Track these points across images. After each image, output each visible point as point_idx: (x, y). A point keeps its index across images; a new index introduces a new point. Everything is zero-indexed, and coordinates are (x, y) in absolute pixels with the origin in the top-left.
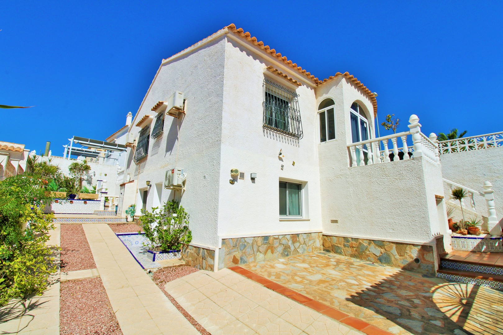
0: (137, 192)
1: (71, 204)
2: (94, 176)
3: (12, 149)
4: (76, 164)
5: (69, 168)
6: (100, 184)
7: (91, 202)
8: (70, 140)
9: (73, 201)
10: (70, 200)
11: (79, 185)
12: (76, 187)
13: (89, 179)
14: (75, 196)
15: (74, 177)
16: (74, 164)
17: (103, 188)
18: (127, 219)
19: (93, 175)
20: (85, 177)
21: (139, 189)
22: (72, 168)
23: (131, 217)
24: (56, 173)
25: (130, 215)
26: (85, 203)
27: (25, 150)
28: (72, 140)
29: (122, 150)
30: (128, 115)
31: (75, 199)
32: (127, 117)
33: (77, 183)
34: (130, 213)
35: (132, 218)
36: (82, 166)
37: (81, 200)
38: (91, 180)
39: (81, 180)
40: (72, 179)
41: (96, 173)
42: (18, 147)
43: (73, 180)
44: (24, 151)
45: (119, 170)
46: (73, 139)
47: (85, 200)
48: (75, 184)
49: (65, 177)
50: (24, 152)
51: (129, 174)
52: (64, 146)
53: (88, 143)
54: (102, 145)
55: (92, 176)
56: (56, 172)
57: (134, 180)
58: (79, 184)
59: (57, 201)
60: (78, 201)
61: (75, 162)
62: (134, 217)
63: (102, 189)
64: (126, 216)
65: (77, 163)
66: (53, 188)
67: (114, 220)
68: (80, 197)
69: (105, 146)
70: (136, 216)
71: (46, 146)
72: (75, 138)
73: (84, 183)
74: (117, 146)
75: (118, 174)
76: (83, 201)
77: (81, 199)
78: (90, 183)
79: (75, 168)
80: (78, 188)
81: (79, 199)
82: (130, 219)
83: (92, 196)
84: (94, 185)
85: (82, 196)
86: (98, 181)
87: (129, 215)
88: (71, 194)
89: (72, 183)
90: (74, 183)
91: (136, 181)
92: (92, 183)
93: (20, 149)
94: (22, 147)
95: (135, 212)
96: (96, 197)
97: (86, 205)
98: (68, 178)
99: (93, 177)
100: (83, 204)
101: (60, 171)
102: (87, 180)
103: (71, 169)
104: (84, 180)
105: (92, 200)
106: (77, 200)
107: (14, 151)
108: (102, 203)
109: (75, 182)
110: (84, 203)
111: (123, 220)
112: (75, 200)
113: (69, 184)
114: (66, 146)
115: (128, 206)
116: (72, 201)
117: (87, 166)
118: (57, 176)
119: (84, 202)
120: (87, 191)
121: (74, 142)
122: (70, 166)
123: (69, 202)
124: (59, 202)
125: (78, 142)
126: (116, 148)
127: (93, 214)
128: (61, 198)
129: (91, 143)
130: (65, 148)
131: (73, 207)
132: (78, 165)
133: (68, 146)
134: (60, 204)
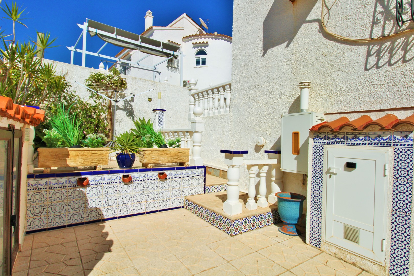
1: (126, 187)
4: (99, 77)
5: (87, 84)
6: (161, 117)
7: (176, 174)
8: (80, 26)
9: (130, 174)
10: (122, 172)
16: (96, 77)
17: (196, 132)
20: (120, 103)
26: (163, 177)
28: (84, 27)
30: (147, 14)
31: (135, 167)
36: (110, 80)
37: (149, 170)
40: (94, 107)
43: (97, 109)
45: (193, 87)
46: (86, 24)
47: (162, 170)
51: (305, 85)
52: (69, 48)
53: (113, 36)
54: (138, 43)
58: (109, 117)
60: (142, 174)
61: (96, 71)
65: (101, 75)
68: (145, 161)
69: (143, 44)
72: (89, 26)
74: (162, 46)
75: (193, 96)
76: (156, 173)
77: (150, 166)
78: (130, 113)
79: (96, 83)
81: (145, 169)
85: (151, 156)
86: (158, 112)
96: (184, 158)
97: (165, 183)
98: (87, 104)
100: (158, 182)
110: (160, 179)
112: (135, 171)
114: (72, 49)
116: (128, 176)
119: (160, 174)
121: (88, 32)
122: (88, 80)
123: (121, 180)
124: (90, 183)
125: (97, 34)
126: (160, 49)
127: (183, 207)
128: (96, 167)
129: (119, 37)
130: (71, 51)
131: (132, 193)
132: (103, 78)
133: (75, 48)
134: (94, 191)
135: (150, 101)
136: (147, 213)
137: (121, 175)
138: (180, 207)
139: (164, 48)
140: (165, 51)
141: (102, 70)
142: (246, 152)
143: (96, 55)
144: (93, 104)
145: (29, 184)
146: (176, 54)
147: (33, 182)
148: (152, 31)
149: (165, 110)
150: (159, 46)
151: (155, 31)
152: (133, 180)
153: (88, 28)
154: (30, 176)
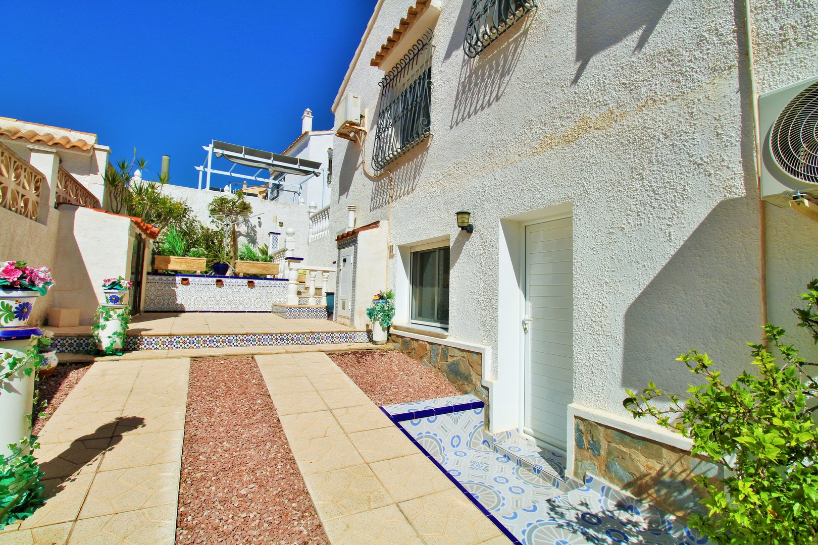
0: (391, 256)
1: (218, 289)
2: (260, 226)
3: (62, 142)
4: (223, 201)
5: (210, 208)
6: (275, 242)
7: (265, 283)
8: (206, 148)
9: (223, 279)
10: (216, 277)
11: (232, 246)
12: (227, 249)
13: (251, 233)
14: (225, 268)
15: (220, 228)
16: (219, 201)
17: (287, 250)
18: (369, 332)
19: (257, 224)
20: (243, 229)
21: (399, 247)
22: (215, 210)
23: (384, 330)
24: (185, 219)
25: (381, 324)
26: (251, 285)
27: (97, 146)
28: (209, 149)
29: (307, 173)
30: (305, 113)
31: (228, 274)
32: (302, 119)
33: (227, 241)
34: (379, 316)
35: (386, 332)
36: (234, 203)
37: (240, 278)
38: (255, 235)
39: (235, 235)
40: (216, 232)
41: (262, 220)
42: (80, 140)
43: (219, 234)
44: (95, 149)
45: (313, 210)
46: (211, 146)
47: (251, 278)
48: (224, 244)
49: (202, 227)
50: (96, 151)
51: (351, 208)
52: (197, 168)
53: (241, 156)
54: (270, 161)
55: (255, 226)
56: (185, 217)
57: (378, 222)
58: (232, 243)
59: (185, 282)
60: (234, 280)
62: (392, 329)
63: (284, 251)
64: (367, 326)
65: (225, 199)
66: (174, 248)
67: (337, 338)
68: (237, 271)
69: (275, 162)
70: (395, 328)
71: (163, 165)
72: (215, 147)
73: (242, 241)
74: (299, 164)
75: (311, 219)
76: (246, 281)
77: (241, 275)
78: (253, 241)
79: (220, 208)
80: (230, 252)
81: (236, 276)
82: (380, 335)
83: (264, 268)
84: (261, 244)
85: (243, 267)
86: (272, 235)
87: (377, 323)
88: (218, 263)
89: (219, 241)
90: (221, 242)
91: (383, 224)
92: (257, 240)
93: (86, 144)
94: (90, 139)
95: (393, 314)
96: (274, 271)
97: (253, 290)
98: (208, 229)
99: (257, 229)
100: (247, 288)
101: (191, 215)
102: (247, 235)
103: (213, 212)
104: (241, 234)
105: (262, 279)
106: (232, 277)
107: (68, 146)
108: (293, 287)
109: (224, 239)
110: (249, 286)
111: (360, 337)
112: (228, 277)
113: (213, 243)
114: (201, 168)
115: (372, 298)
117: (245, 204)
118: (187, 227)
119: (249, 282)
120: (252, 255)
121: (214, 154)
122: (211, 204)
123: (215, 283)
124: (190, 283)
125: (223, 154)
126: (296, 167)
127: (270, 312)
128: (196, 272)
129: (247, 157)
130: (199, 171)
131: (224, 294)
132: (227, 202)
133: (204, 168)
134: (193, 289)
135: (281, 226)
136: (237, 312)
137: (215, 279)
138: (267, 312)
139: (301, 165)
140: (302, 168)
141: (228, 193)
142: (302, 259)
143: (228, 174)
144: (216, 229)
145: (148, 279)
146: (316, 170)
147: (150, 277)
148: (308, 137)
149: (280, 234)
150: (296, 164)
151: (311, 137)
152: (224, 284)
153: (213, 150)
154: (148, 274)
